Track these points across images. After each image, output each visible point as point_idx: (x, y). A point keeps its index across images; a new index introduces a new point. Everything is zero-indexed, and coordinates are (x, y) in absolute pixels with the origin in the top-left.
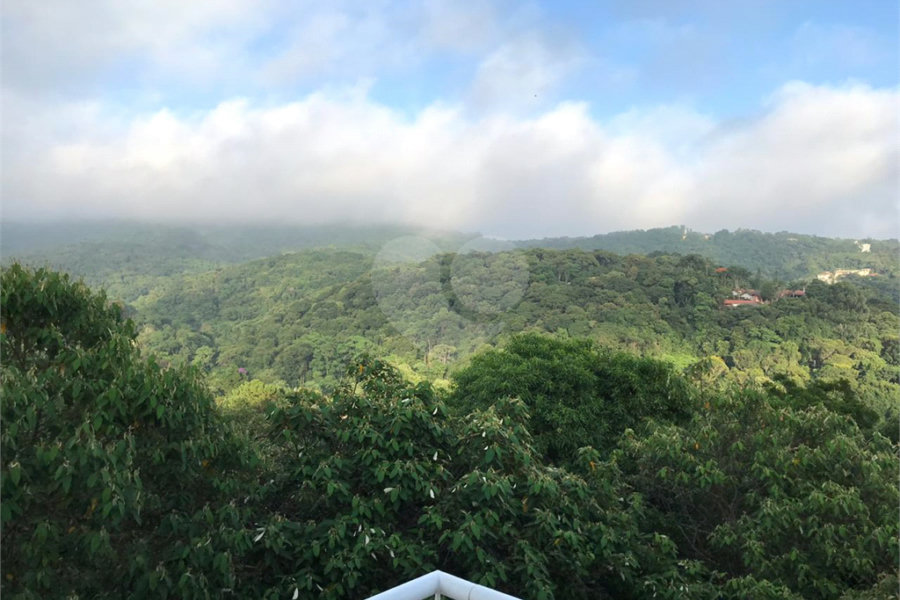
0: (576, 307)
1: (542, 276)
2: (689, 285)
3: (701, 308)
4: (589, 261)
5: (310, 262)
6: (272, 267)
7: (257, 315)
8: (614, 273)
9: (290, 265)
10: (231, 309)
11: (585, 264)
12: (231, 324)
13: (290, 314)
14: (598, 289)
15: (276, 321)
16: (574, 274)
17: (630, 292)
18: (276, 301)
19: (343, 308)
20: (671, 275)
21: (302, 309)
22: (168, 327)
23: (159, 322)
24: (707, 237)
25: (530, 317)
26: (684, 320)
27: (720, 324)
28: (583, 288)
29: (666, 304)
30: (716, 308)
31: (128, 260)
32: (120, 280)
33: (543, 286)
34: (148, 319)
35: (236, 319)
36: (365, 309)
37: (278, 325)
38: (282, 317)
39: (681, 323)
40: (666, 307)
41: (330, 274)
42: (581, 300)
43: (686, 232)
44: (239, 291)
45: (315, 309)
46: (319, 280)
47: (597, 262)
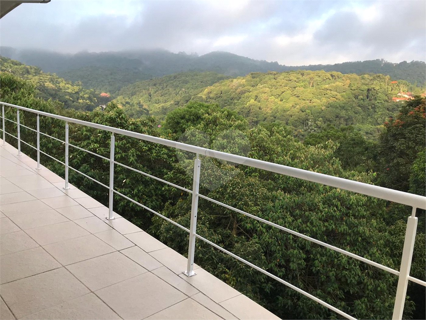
0: (317, 100)
1: (302, 84)
2: (374, 90)
3: (379, 101)
4: (327, 77)
5: (192, 76)
6: (175, 78)
7: (168, 101)
8: (337, 83)
9: (183, 78)
10: (156, 98)
11: (325, 78)
12: (156, 105)
13: (182, 101)
14: (328, 91)
15: (176, 104)
16: (319, 84)
17: (344, 93)
18: (176, 95)
19: (206, 99)
20: (366, 85)
21: (187, 99)
22: (129, 105)
23: (124, 103)
24: (394, 65)
25: (294, 105)
26: (370, 107)
27: (388, 109)
28: (321, 90)
29: (362, 99)
30: (388, 102)
31: (111, 74)
32: (107, 84)
33: (302, 89)
34: (119, 102)
35: (158, 103)
36: (215, 100)
37: (177, 106)
38: (178, 102)
39: (368, 109)
40: (362, 101)
41: (201, 82)
42: (320, 97)
43: (384, 62)
44: (160, 90)
45: (193, 99)
46: (196, 85)
47: (331, 78)
